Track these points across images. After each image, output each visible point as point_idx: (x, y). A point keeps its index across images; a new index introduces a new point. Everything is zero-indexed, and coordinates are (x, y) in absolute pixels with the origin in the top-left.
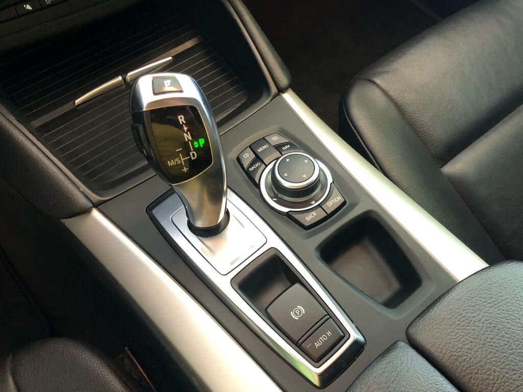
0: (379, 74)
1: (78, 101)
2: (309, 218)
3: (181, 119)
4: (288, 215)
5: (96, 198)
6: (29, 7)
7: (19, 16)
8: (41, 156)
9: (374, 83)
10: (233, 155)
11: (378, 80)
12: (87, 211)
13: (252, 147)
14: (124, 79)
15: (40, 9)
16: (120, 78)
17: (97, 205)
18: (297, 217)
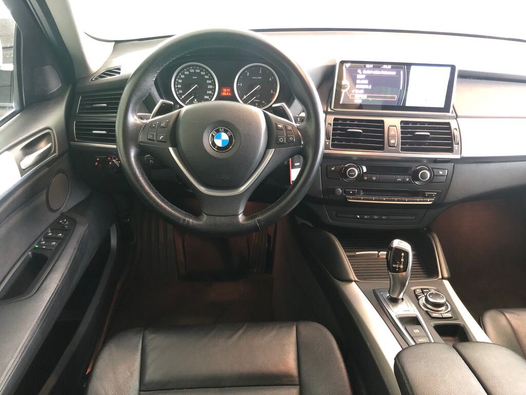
0: (507, 312)
1: (357, 253)
2: (435, 315)
3: (403, 254)
4: (427, 312)
5: (356, 279)
6: (358, 217)
7: (354, 218)
8: (344, 256)
9: (504, 314)
10: (413, 288)
11: (507, 315)
12: (351, 281)
13: (422, 289)
14: (378, 254)
15: (362, 219)
16: (377, 252)
17: (355, 281)
18: (430, 313)
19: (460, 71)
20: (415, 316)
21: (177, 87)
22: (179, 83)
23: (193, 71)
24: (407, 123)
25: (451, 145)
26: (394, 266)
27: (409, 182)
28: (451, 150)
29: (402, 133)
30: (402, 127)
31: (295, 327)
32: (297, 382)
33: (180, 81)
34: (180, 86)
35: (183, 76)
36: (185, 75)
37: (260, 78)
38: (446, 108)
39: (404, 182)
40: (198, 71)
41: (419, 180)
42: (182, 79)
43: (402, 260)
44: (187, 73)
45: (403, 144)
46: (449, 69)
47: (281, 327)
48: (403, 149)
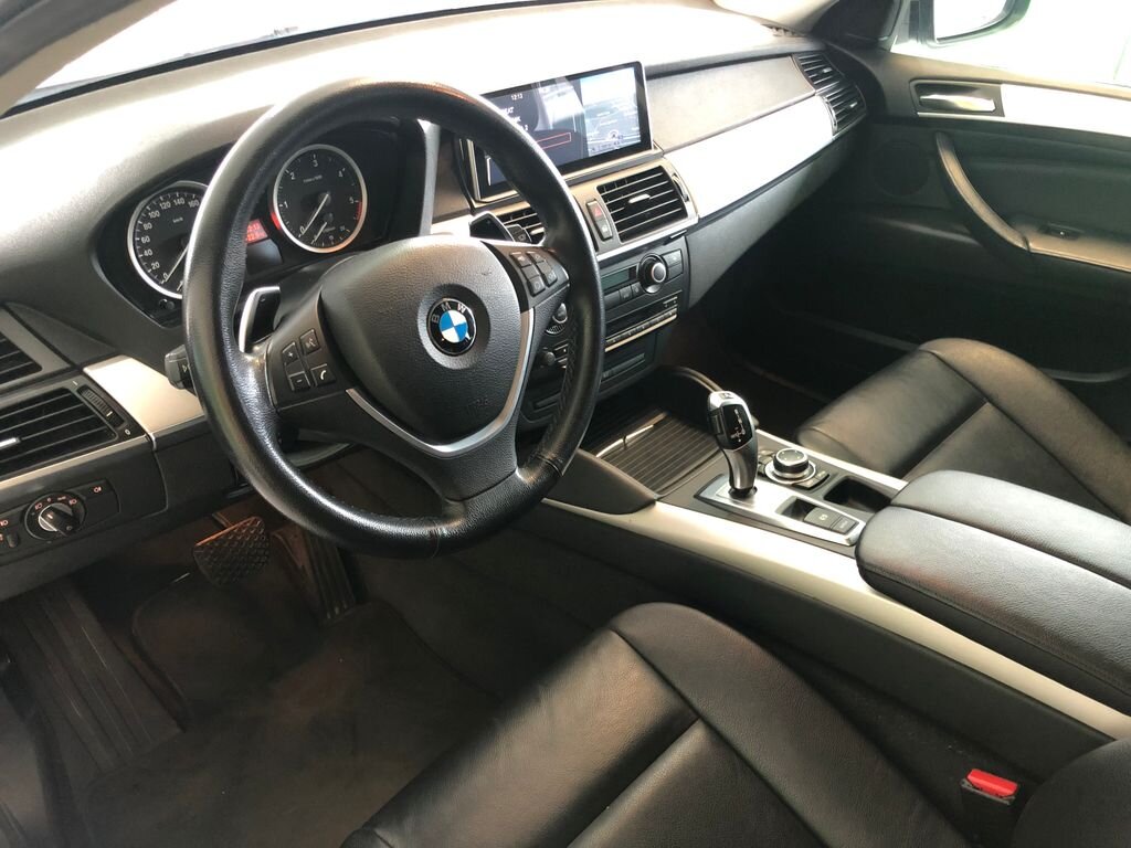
3: (736, 412)
4: (795, 485)
5: (658, 496)
12: (652, 502)
14: (624, 442)
16: (621, 441)
17: (659, 500)
19: (647, 69)
20: (793, 500)
21: (144, 257)
22: (146, 246)
23: (167, 205)
24: (610, 186)
25: (680, 204)
26: (733, 436)
27: (641, 293)
28: (683, 214)
29: (611, 207)
30: (606, 198)
31: (615, 635)
32: (694, 716)
33: (146, 240)
34: (148, 253)
35: (148, 226)
36: (153, 221)
37: (320, 177)
38: (645, 142)
39: (633, 296)
40: (180, 201)
41: (655, 283)
42: (148, 232)
43: (740, 421)
44: (155, 214)
45: (619, 227)
46: (631, 71)
47: (596, 648)
48: (624, 238)
